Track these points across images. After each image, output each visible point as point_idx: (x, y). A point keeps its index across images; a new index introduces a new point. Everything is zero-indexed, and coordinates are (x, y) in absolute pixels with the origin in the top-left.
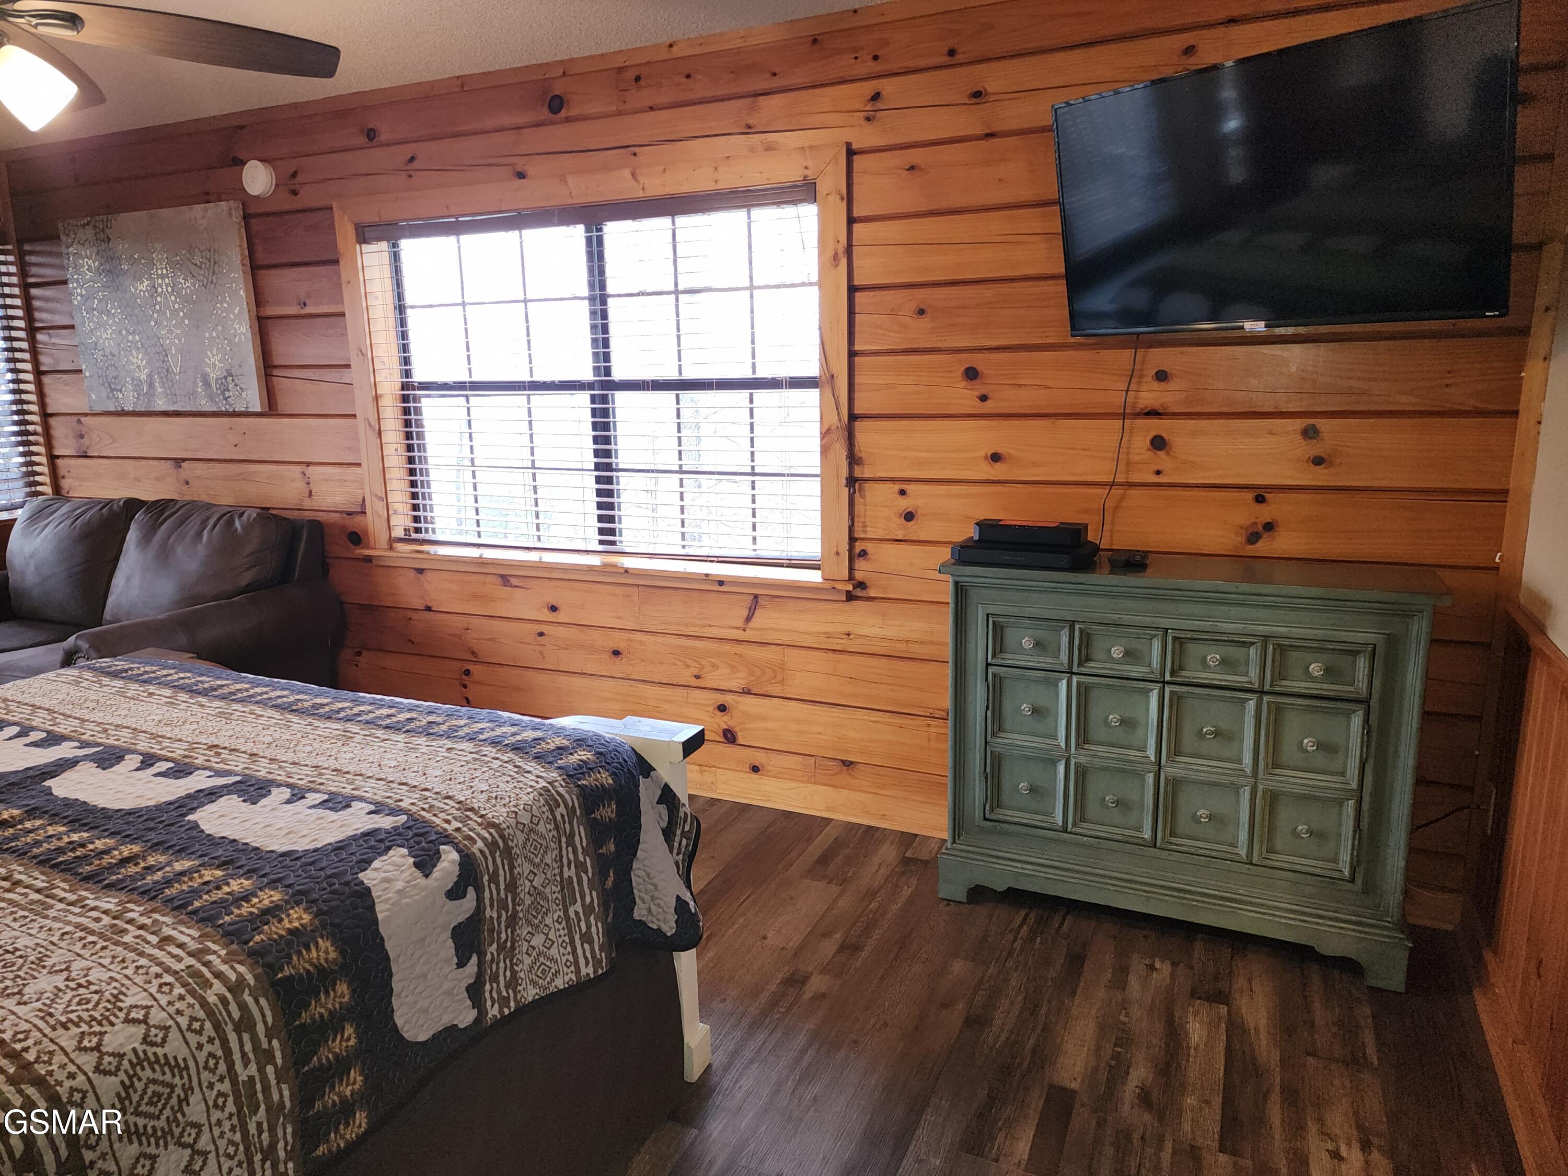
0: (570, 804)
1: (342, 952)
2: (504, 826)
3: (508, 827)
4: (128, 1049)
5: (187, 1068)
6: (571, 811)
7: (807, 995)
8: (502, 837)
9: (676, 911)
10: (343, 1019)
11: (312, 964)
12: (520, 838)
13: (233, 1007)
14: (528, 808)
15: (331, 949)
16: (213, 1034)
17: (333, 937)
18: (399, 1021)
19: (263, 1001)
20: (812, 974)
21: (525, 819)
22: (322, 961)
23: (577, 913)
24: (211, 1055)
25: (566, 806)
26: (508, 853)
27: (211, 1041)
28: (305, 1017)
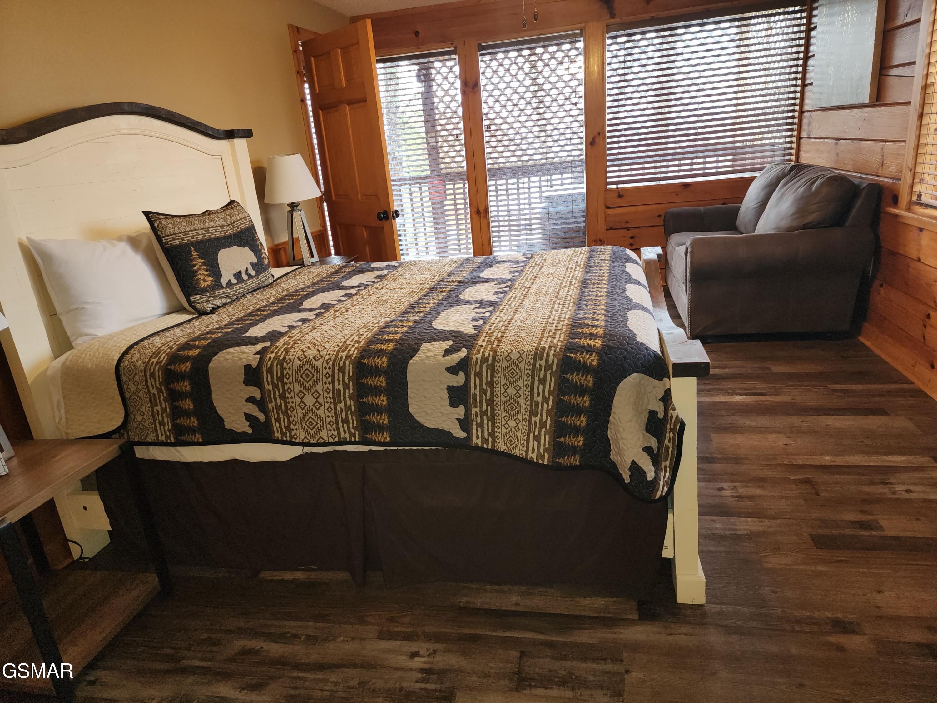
0: (550, 362)
1: (388, 366)
2: (499, 354)
3: (501, 356)
4: (308, 356)
5: (319, 372)
6: (549, 367)
7: (832, 639)
8: (494, 358)
9: (630, 469)
10: (381, 392)
11: (375, 363)
12: (505, 364)
13: (342, 362)
14: (521, 353)
15: (386, 362)
16: (331, 367)
17: (389, 359)
18: (411, 410)
19: (351, 366)
20: (865, 634)
21: (514, 356)
22: (379, 365)
23: (536, 422)
24: (328, 373)
25: (547, 362)
26: (492, 367)
27: (329, 368)
28: (364, 381)
